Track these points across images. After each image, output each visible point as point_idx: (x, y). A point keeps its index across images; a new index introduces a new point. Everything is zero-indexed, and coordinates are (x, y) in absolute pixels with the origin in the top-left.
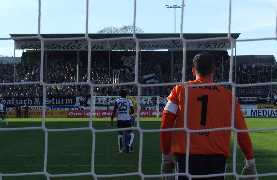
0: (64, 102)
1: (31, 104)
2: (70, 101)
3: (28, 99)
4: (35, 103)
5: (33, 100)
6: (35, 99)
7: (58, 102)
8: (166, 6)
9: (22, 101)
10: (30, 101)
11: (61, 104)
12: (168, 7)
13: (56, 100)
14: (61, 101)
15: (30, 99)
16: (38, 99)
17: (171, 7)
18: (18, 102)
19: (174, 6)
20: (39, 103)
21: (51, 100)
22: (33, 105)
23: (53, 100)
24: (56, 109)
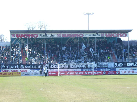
0: (37, 67)
1: (19, 68)
2: (40, 67)
3: (18, 65)
4: (21, 68)
5: (20, 66)
6: (21, 65)
7: (33, 67)
8: (84, 13)
9: (14, 66)
10: (18, 67)
11: (35, 68)
12: (84, 14)
13: (33, 66)
14: (35, 67)
15: (18, 66)
16: (23, 65)
17: (86, 14)
18: (12, 67)
19: (88, 13)
20: (24, 68)
21: (30, 66)
22: (20, 68)
23: (31, 66)
24: (35, 71)
